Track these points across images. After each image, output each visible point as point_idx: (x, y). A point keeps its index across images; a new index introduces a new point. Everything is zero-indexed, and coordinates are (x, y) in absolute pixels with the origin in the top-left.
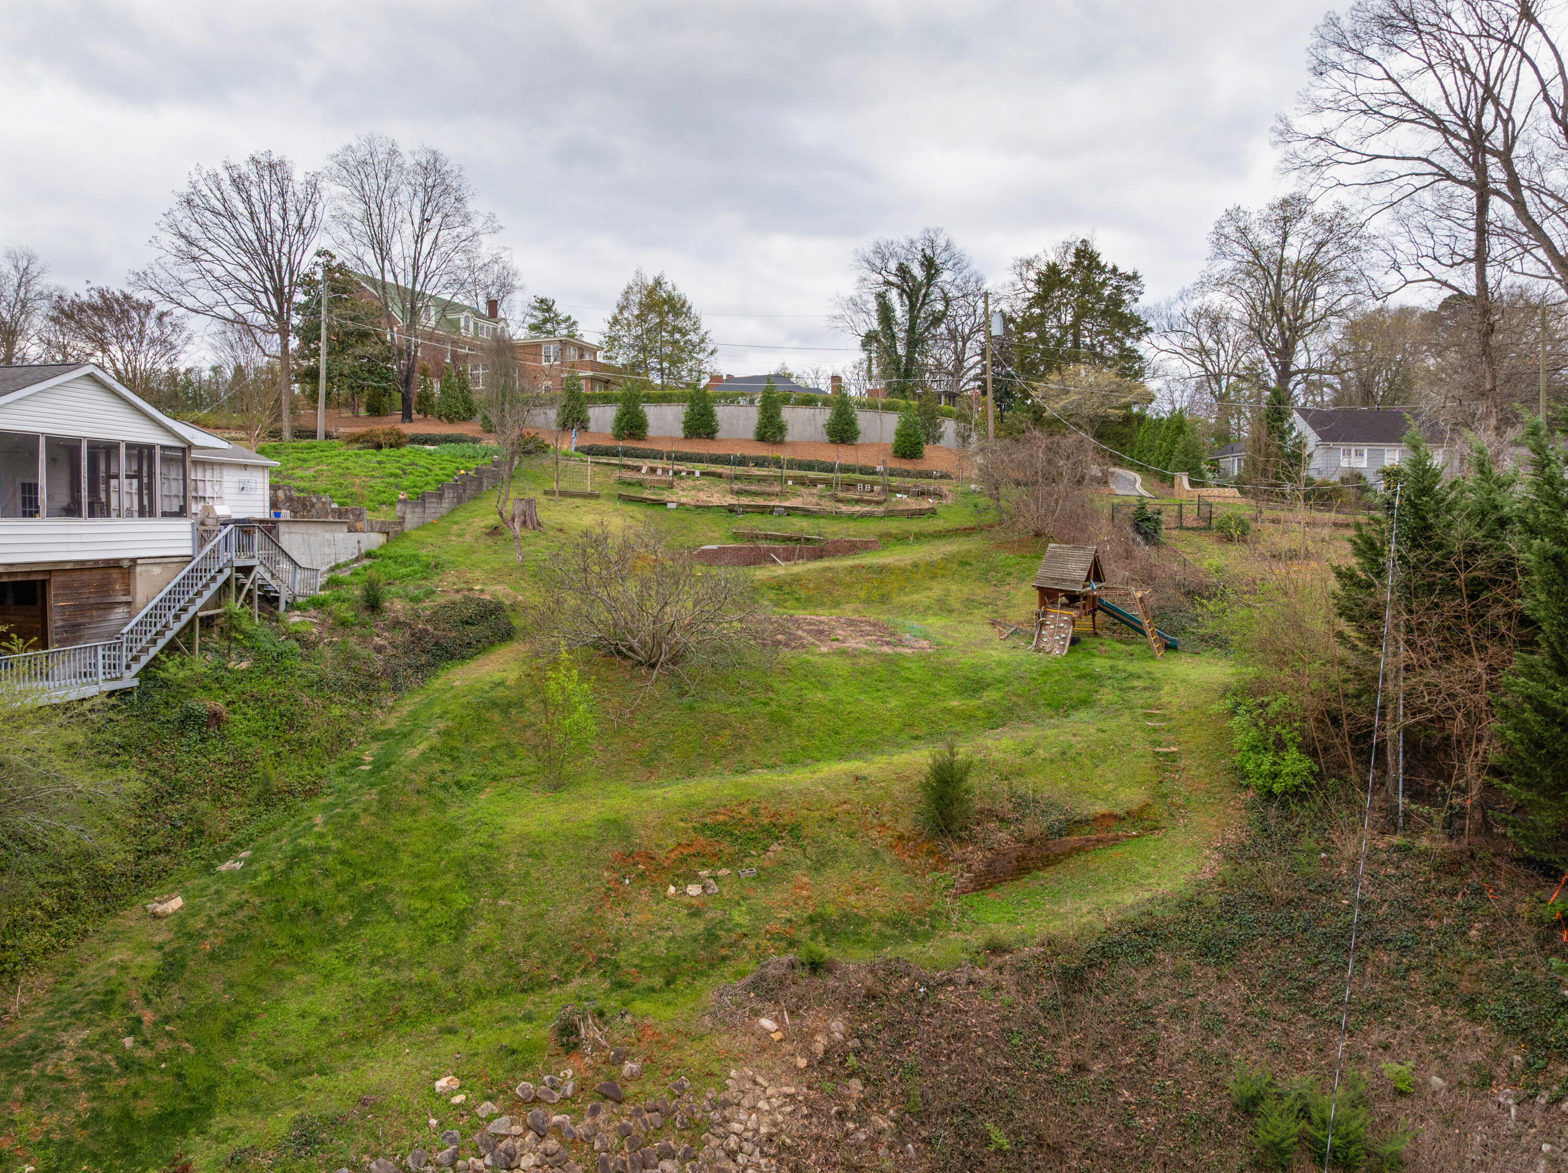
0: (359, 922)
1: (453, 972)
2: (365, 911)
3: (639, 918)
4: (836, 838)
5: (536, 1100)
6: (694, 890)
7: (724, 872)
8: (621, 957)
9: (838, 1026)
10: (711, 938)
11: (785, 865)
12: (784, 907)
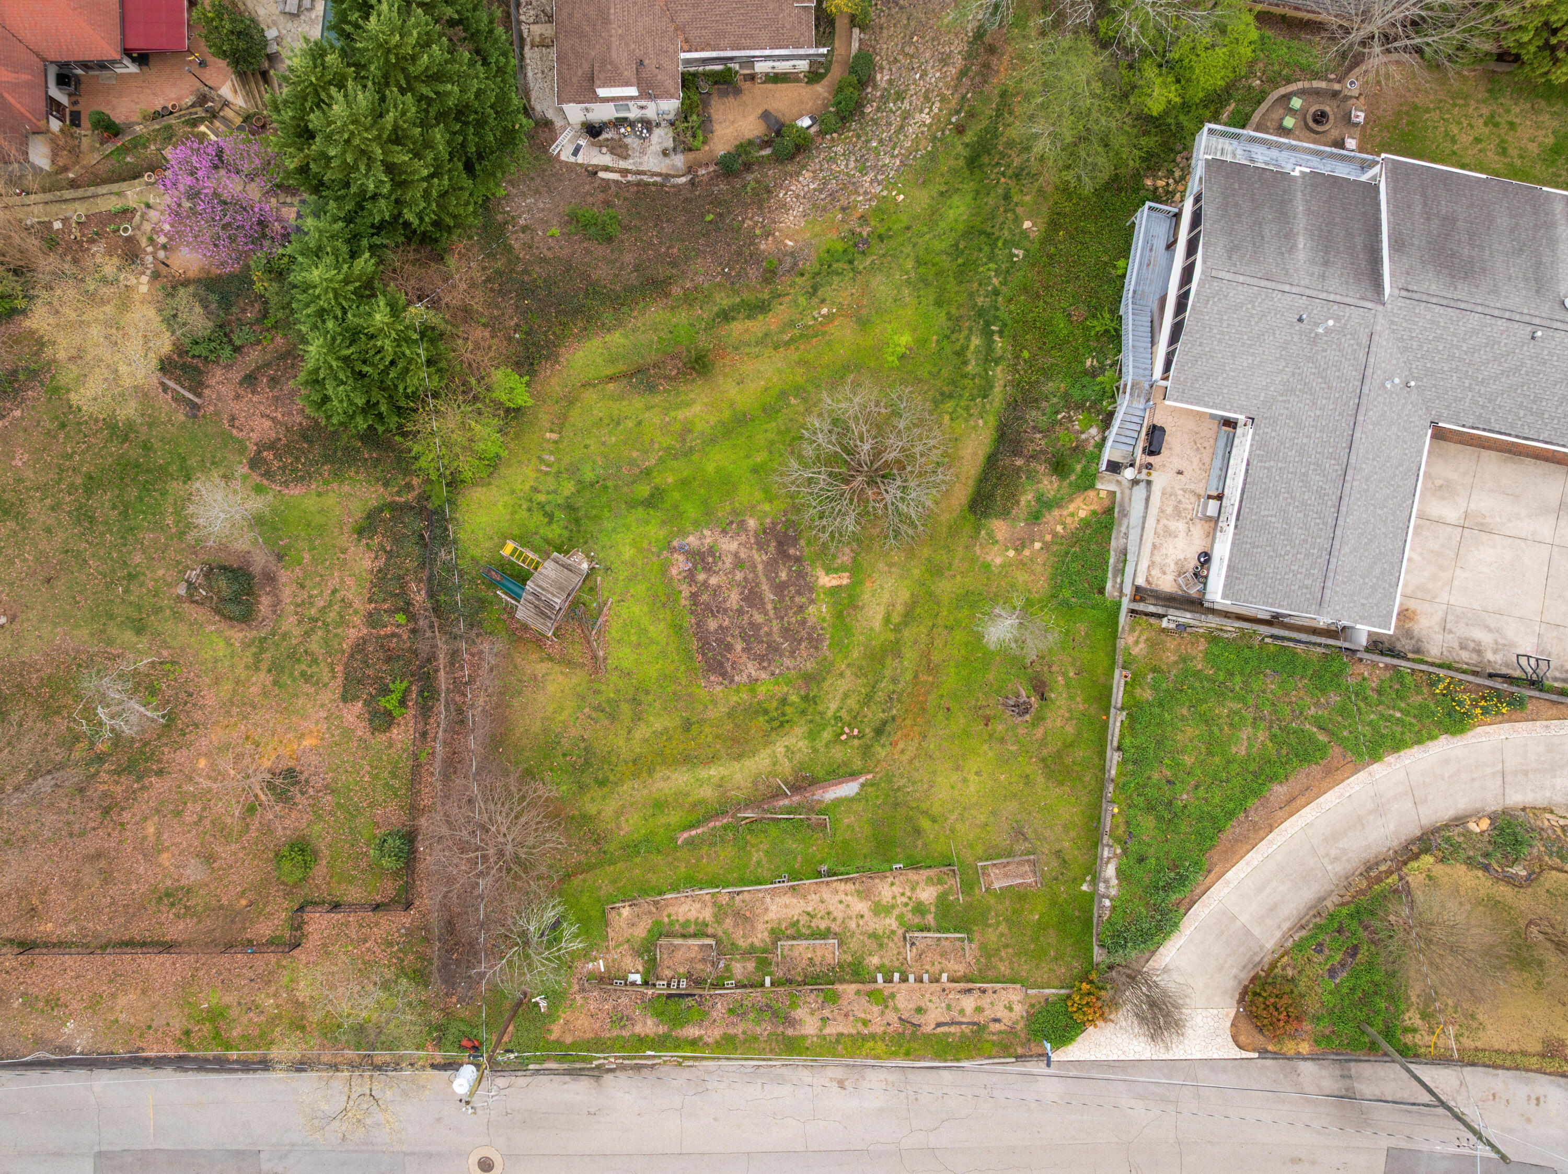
0: (956, 246)
1: (915, 245)
2: (957, 249)
3: (847, 293)
4: (755, 350)
5: (870, 200)
6: (825, 311)
7: (811, 322)
8: (851, 275)
9: (763, 247)
10: (815, 289)
11: (782, 332)
12: (781, 312)
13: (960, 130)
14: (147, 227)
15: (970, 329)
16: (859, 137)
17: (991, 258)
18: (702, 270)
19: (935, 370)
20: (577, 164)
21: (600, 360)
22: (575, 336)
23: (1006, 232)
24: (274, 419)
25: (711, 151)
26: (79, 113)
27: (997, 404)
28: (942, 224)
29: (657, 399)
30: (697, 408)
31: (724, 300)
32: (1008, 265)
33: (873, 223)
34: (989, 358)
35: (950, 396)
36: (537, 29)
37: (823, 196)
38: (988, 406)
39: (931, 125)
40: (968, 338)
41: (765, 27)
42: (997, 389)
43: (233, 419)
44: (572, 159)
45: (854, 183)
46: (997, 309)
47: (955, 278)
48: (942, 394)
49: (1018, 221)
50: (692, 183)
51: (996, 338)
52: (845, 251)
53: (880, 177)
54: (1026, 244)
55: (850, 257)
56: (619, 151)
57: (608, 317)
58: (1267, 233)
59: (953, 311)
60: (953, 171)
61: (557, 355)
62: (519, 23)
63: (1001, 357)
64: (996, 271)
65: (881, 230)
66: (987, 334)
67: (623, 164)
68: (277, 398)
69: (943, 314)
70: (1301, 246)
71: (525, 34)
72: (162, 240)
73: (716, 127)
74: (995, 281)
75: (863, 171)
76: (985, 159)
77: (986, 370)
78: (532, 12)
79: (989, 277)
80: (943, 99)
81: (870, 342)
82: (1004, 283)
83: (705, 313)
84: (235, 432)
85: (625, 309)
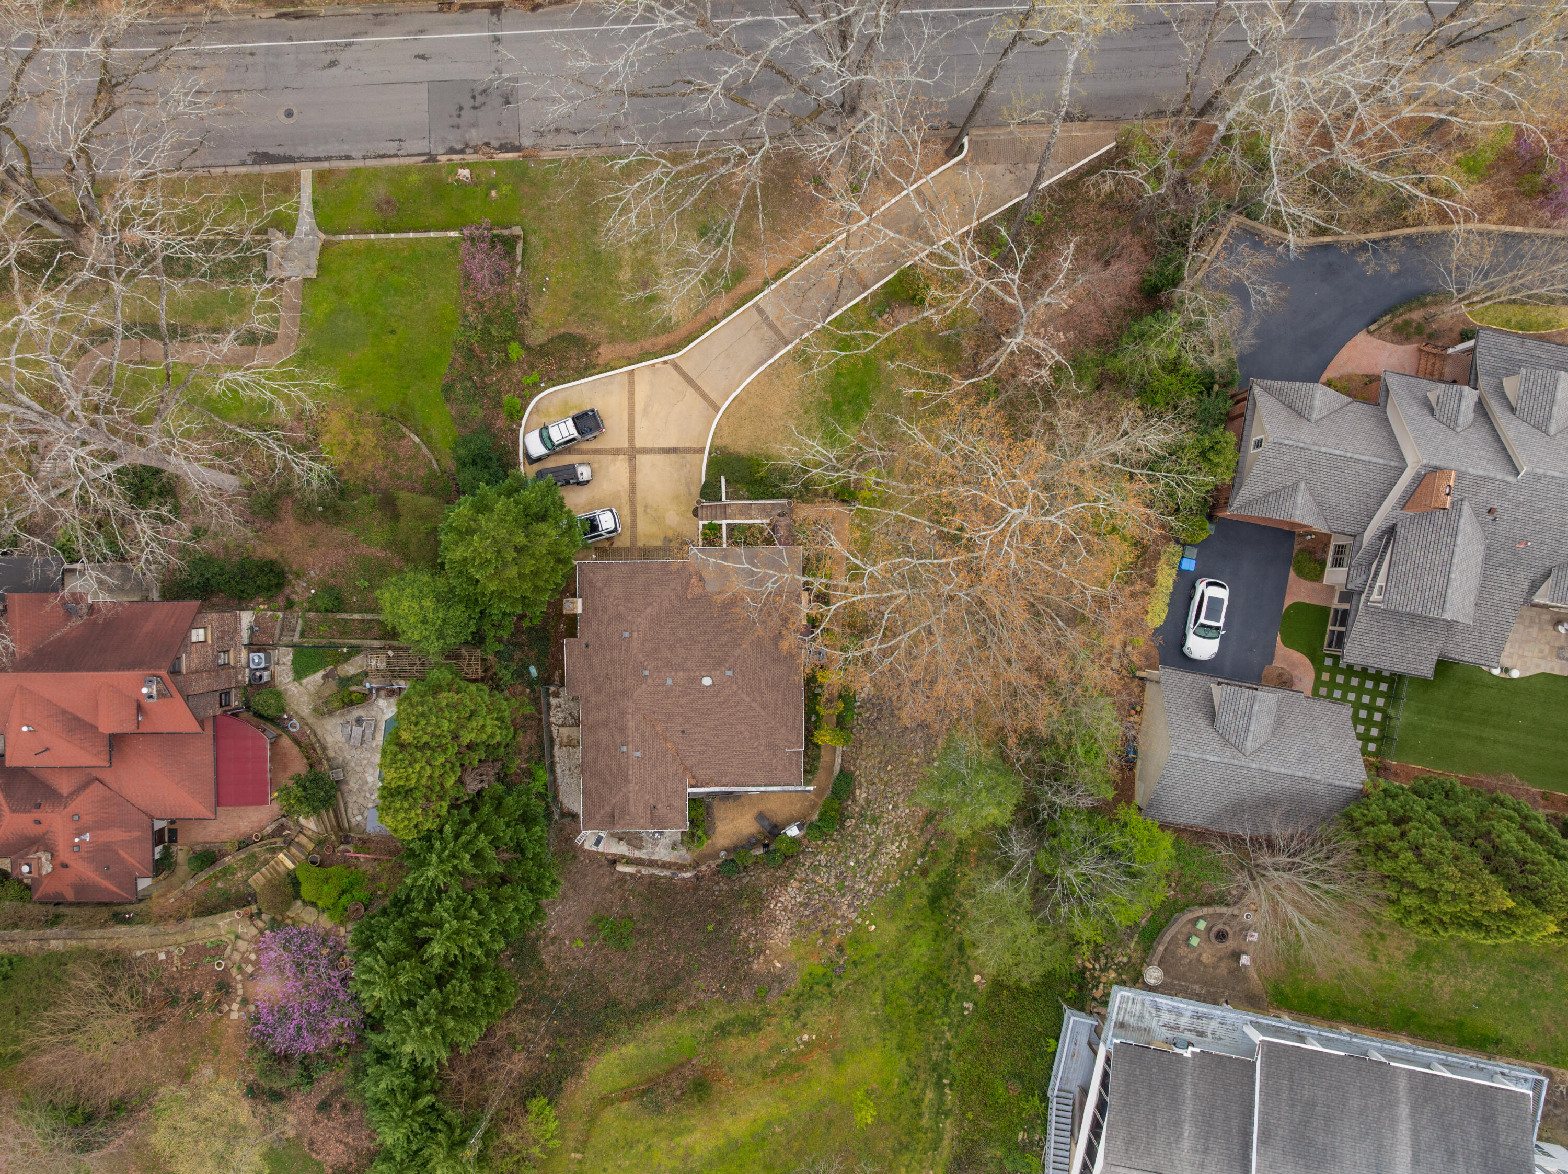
0: (917, 988)
1: (883, 978)
2: (917, 993)
3: (824, 1020)
4: (747, 1075)
5: (846, 926)
6: (806, 1037)
7: (794, 1049)
8: (829, 1000)
9: (755, 966)
10: (798, 1012)
11: (770, 1057)
12: (771, 1033)
13: (924, 873)
14: (237, 957)
15: (926, 1083)
16: (840, 851)
17: (946, 1012)
18: (703, 986)
19: (896, 1114)
20: (598, 853)
21: (616, 1071)
22: (597, 1051)
23: (959, 985)
24: (346, 1144)
25: (713, 844)
26: (176, 831)
27: (944, 1156)
28: (907, 963)
29: (664, 1122)
30: (697, 1135)
31: (721, 1015)
32: (959, 1019)
33: (848, 952)
34: (940, 1112)
35: (907, 1148)
36: (565, 731)
37: (807, 913)
38: (937, 1158)
39: (899, 860)
40: (923, 1091)
41: (761, 769)
42: (946, 1142)
43: (312, 1143)
44: (594, 849)
45: (834, 903)
46: (949, 1062)
47: (916, 1024)
48: (900, 1143)
49: (969, 974)
50: (697, 877)
51: (947, 1091)
52: (824, 975)
53: (856, 903)
54: (975, 996)
55: (829, 980)
56: (635, 842)
57: (623, 1032)
58: (1160, 1123)
59: (913, 1058)
60: (918, 908)
61: (580, 1069)
62: (549, 724)
63: (950, 1110)
64: (949, 1024)
65: (856, 958)
66: (939, 1086)
67: (638, 854)
68: (348, 1125)
69: (904, 1059)
70: (1186, 1135)
71: (555, 735)
72: (250, 969)
73: (718, 823)
74: (948, 1035)
75: (842, 889)
76: (944, 901)
77: (937, 1123)
78: (561, 715)
79: (943, 1032)
80: (911, 837)
81: (842, 1081)
82: (956, 1036)
83: (705, 1026)
84: (314, 1155)
85: (638, 1026)
